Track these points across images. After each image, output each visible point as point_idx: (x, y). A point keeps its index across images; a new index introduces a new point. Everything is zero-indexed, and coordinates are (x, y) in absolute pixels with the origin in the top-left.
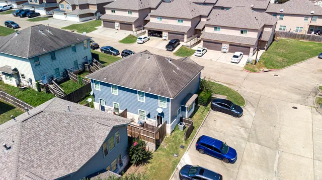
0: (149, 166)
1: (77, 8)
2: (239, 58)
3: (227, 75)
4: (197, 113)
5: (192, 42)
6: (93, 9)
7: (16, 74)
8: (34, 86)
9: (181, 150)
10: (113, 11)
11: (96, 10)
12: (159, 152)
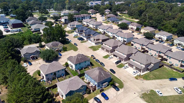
0: (90, 95)
1: (95, 40)
2: (135, 73)
3: (126, 78)
4: (107, 87)
5: (125, 62)
6: (100, 41)
7: (72, 66)
8: (74, 70)
9: (98, 94)
10: (105, 45)
11: (101, 41)
12: (93, 93)
